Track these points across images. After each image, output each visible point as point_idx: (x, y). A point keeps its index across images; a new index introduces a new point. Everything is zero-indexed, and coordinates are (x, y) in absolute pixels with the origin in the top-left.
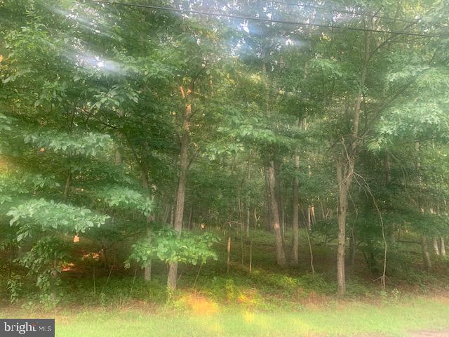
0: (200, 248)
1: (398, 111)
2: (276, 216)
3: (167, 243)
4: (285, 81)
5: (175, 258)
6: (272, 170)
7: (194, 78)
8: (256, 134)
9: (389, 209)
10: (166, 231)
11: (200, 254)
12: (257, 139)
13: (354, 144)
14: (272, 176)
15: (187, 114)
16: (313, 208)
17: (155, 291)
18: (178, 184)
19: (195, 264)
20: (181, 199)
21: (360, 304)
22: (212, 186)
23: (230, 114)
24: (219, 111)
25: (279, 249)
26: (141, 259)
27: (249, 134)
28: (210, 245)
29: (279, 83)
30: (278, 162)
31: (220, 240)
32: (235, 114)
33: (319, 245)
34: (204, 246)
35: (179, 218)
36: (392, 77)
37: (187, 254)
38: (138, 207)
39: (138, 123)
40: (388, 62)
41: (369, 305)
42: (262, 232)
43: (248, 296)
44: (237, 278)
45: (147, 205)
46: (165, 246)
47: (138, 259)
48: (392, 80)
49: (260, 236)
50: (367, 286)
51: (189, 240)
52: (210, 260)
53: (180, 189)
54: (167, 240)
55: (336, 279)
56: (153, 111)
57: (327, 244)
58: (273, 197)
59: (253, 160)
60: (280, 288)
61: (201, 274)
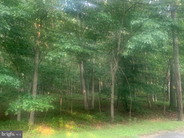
0: (45, 103)
1: (135, 38)
2: (84, 87)
3: (28, 102)
4: (87, 23)
5: (32, 109)
6: (82, 65)
7: (42, 19)
8: (72, 48)
9: (133, 82)
10: (27, 96)
11: (45, 106)
12: (73, 50)
13: (118, 53)
14: (82, 68)
15: (38, 37)
16: (102, 83)
17: (23, 126)
18: (34, 72)
19: (42, 111)
20: (36, 80)
21: (120, 125)
22: (52, 73)
23: (60, 37)
24: (54, 36)
25: (86, 102)
26: (14, 110)
27: (69, 47)
28: (51, 102)
29: (85, 24)
30: (85, 62)
31: (55, 99)
32: (62, 38)
33: (104, 99)
34: (47, 102)
35: (35, 89)
36: (133, 23)
37: (38, 107)
38: (12, 84)
39: (12, 41)
40: (132, 15)
41: (124, 125)
42: (78, 94)
43: (70, 125)
44: (65, 117)
45: (17, 83)
46: (27, 103)
47: (13, 111)
48: (133, 24)
49: (77, 97)
50: (124, 117)
51: (39, 100)
52: (50, 109)
53: (35, 75)
54: (28, 100)
55: (110, 114)
56: (20, 35)
57: (108, 99)
58: (83, 78)
59: (74, 61)
60: (85, 120)
61: (47, 116)
